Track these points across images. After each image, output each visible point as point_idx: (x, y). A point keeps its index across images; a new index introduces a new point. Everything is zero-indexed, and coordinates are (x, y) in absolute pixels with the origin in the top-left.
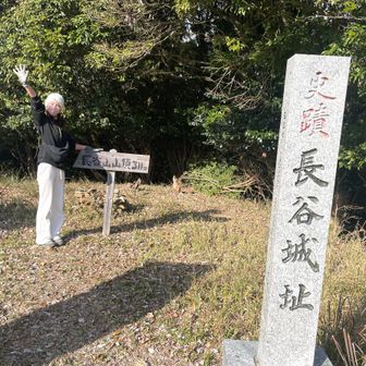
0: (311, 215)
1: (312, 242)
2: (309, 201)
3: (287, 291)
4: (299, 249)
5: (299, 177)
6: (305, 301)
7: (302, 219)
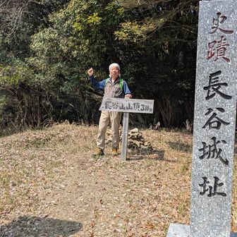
0: (220, 122)
1: (222, 143)
2: (217, 112)
3: (205, 181)
4: (212, 148)
5: (208, 93)
6: (219, 189)
7: (213, 125)
